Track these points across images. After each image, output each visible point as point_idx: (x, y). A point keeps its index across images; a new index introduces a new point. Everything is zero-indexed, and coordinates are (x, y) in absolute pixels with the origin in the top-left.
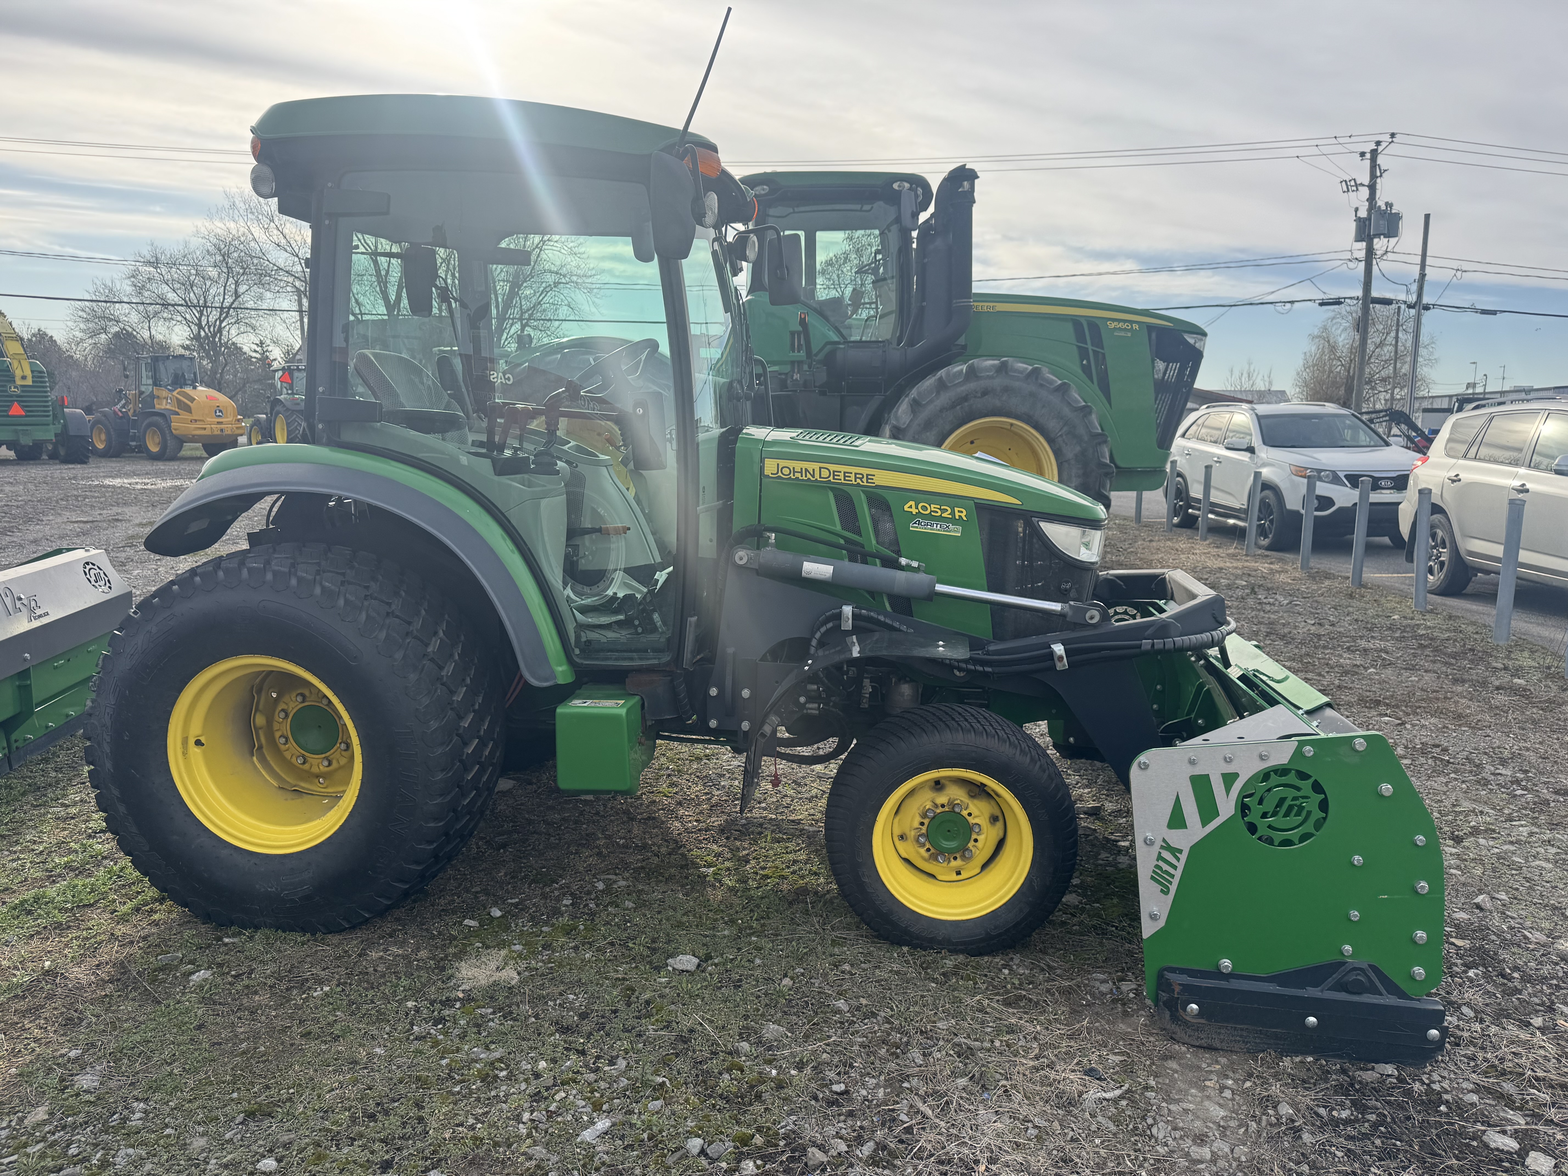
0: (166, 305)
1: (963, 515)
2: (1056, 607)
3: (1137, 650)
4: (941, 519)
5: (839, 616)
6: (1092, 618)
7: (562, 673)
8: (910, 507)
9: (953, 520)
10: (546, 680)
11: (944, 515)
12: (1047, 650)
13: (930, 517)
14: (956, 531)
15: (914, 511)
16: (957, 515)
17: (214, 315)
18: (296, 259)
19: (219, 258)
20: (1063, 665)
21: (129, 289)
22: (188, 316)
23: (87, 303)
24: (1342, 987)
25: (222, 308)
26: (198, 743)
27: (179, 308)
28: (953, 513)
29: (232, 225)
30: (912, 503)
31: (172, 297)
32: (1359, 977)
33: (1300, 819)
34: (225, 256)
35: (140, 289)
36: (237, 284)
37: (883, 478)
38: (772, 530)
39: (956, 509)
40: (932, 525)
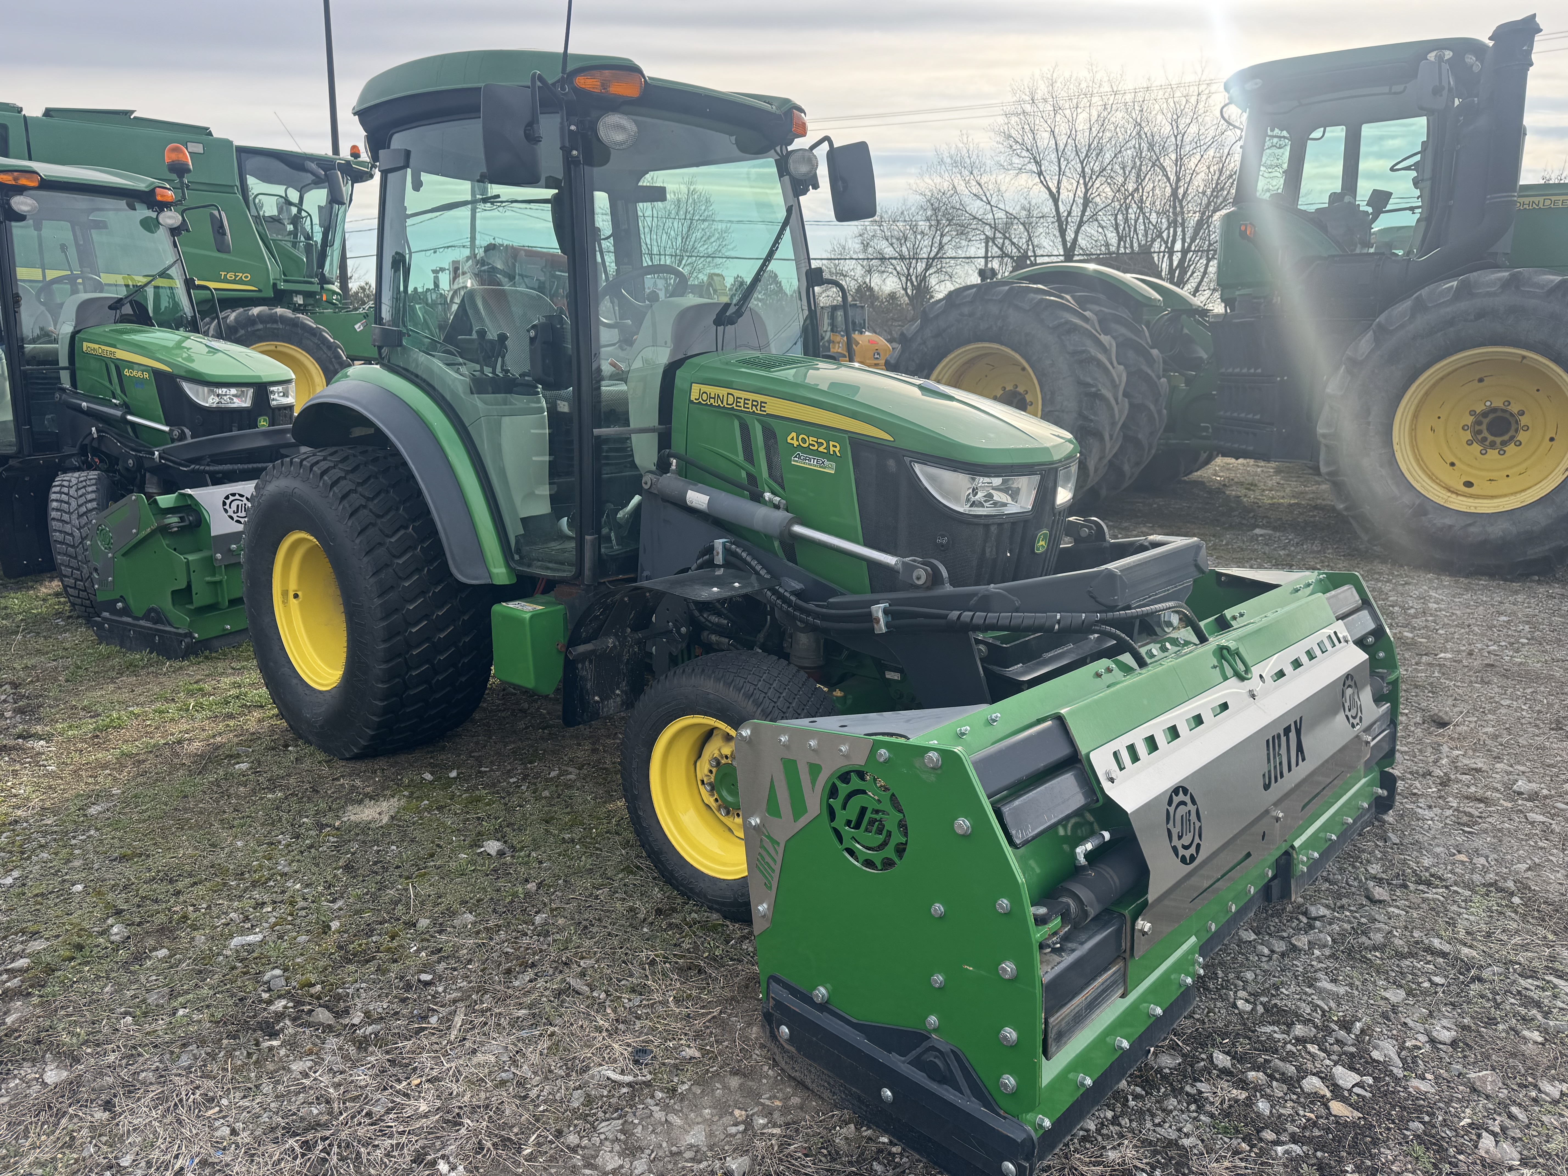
0: (883, 259)
1: (837, 450)
2: (890, 560)
3: (942, 621)
4: (817, 453)
5: (710, 550)
6: (918, 578)
7: (500, 574)
8: (792, 439)
9: (828, 456)
10: (476, 578)
11: (821, 449)
12: (866, 610)
13: (808, 451)
14: (830, 468)
15: (796, 443)
16: (832, 449)
17: (921, 266)
18: (988, 207)
19: (929, 213)
20: (882, 627)
21: (858, 247)
22: (898, 268)
23: (825, 262)
24: (917, 1063)
25: (928, 258)
26: (296, 596)
27: (893, 261)
28: (828, 448)
29: (938, 180)
30: (794, 434)
31: (889, 251)
32: (936, 1061)
33: (881, 838)
34: (935, 210)
35: (866, 246)
36: (942, 236)
37: (775, 407)
38: (675, 457)
39: (831, 443)
40: (810, 460)
